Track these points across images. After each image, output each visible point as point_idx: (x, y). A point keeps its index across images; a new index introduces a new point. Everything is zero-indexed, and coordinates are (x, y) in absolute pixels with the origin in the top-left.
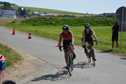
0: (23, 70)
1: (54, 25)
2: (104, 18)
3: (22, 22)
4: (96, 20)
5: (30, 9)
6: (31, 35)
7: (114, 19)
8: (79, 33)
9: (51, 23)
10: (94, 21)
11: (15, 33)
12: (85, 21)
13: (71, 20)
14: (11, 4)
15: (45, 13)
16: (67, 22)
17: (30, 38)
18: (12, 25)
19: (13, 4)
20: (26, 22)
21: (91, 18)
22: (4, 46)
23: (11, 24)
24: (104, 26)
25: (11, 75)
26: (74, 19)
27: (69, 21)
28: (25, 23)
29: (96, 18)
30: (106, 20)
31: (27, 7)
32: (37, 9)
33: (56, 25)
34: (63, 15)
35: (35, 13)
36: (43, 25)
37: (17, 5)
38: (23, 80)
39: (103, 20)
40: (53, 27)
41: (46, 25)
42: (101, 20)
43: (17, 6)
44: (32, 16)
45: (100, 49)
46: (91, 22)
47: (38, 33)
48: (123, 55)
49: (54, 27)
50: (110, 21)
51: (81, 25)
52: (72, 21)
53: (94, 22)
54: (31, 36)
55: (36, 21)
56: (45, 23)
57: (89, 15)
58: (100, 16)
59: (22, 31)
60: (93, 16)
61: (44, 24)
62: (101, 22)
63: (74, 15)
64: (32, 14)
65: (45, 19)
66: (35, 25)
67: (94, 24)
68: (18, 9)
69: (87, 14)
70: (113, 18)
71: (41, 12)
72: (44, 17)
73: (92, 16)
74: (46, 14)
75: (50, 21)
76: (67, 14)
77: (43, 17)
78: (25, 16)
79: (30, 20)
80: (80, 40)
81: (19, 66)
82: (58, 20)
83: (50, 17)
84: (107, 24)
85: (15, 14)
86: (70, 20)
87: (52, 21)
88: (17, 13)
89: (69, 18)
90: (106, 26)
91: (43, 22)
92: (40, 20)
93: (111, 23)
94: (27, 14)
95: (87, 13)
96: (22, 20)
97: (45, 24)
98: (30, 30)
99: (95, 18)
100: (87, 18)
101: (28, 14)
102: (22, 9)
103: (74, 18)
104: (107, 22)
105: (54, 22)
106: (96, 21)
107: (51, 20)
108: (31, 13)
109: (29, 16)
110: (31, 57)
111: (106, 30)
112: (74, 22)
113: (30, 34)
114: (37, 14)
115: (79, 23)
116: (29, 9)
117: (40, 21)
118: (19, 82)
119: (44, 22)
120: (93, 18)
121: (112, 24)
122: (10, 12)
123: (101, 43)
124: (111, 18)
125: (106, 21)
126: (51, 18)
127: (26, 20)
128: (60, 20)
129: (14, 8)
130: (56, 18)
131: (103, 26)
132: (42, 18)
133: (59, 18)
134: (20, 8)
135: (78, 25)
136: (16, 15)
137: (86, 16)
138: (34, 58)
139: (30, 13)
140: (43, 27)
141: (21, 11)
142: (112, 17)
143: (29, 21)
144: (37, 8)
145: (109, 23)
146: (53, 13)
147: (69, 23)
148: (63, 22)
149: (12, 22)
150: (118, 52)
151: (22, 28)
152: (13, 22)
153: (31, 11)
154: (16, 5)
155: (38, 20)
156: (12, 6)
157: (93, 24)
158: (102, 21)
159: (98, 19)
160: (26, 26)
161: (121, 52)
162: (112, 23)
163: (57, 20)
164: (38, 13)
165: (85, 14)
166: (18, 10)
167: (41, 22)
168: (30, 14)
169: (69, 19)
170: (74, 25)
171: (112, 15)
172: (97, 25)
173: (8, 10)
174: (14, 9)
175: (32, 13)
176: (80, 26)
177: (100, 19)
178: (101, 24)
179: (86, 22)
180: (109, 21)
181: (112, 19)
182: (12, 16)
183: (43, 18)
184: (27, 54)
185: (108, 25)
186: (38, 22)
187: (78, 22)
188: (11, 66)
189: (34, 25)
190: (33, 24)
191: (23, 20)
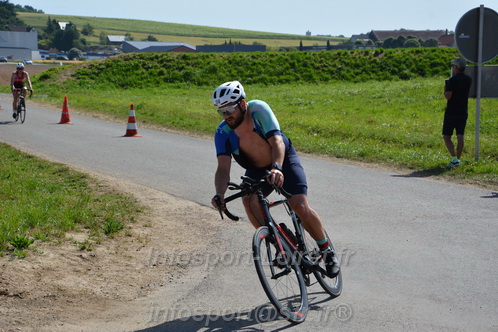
0: (167, 244)
1: (200, 84)
2: (382, 52)
3: (79, 75)
4: (354, 58)
5: (91, 24)
6: (134, 122)
7: (418, 52)
8: (302, 108)
9: (187, 77)
10: (347, 61)
11: (70, 119)
12: (313, 65)
13: (259, 60)
14: (18, 7)
15: (151, 39)
16: (248, 68)
17: (131, 133)
18: (41, 86)
19: (26, 7)
20: (94, 73)
21: (336, 52)
22: (54, 164)
23: (38, 84)
24: (384, 79)
25: (137, 263)
26: (274, 59)
27: (254, 64)
28: (87, 80)
29: (352, 53)
30: (390, 58)
31: (80, 18)
32: (117, 25)
33: (207, 84)
34: (220, 42)
35: (112, 38)
36: (158, 83)
37: (41, 12)
38: (184, 279)
39: (380, 56)
40: (194, 89)
41: (170, 84)
42: (370, 58)
43: (40, 15)
44: (101, 49)
45: (402, 166)
46: (335, 66)
47: (152, 115)
48: (491, 182)
49: (200, 91)
50: (405, 62)
51: (297, 79)
52: (264, 66)
53: (346, 68)
54: (136, 126)
55: (128, 70)
56: (166, 76)
57: (315, 39)
58: (359, 43)
59: (89, 108)
60: (332, 43)
61: (162, 82)
62: (373, 67)
63: (259, 41)
64: (101, 44)
65: (161, 62)
66: (127, 84)
67: (348, 75)
68: (45, 25)
69: (308, 37)
70: (414, 49)
71: (133, 35)
72: (159, 55)
73: (328, 43)
74: (154, 40)
75: (183, 68)
76: (233, 40)
77: (155, 54)
78: (73, 51)
79: (108, 66)
80: (315, 135)
81: (147, 231)
82: (213, 64)
83: (183, 54)
84: (393, 73)
85: (37, 47)
86: (256, 61)
87: (189, 69)
88: (43, 42)
89: (254, 54)
90: (390, 80)
91: (156, 71)
92: (144, 65)
93: (408, 66)
94: (82, 45)
95: (308, 33)
96: (78, 68)
97: (166, 80)
98: (132, 106)
99: (349, 52)
100: (320, 52)
101: (84, 42)
102: (63, 25)
103: (272, 56)
104: (394, 66)
105: (198, 72)
106: (353, 62)
107: (188, 64)
108: (98, 40)
109: (91, 50)
110: (172, 199)
111: (399, 96)
112: (272, 70)
113: (132, 120)
114: (120, 43)
115: (291, 71)
116: (88, 26)
117: (144, 71)
118: (173, 285)
119: (161, 73)
120: (342, 51)
121: (412, 71)
122: (17, 38)
123: (395, 141)
124: (407, 50)
125: (390, 61)
126: (184, 57)
127: (92, 65)
128: (220, 65)
129: (29, 23)
130: (203, 58)
131: (379, 80)
132: (152, 59)
133: (217, 54)
134: (52, 23)
135: (288, 81)
136: (40, 47)
137: (306, 44)
138: (184, 204)
139: (90, 39)
140: (156, 90)
141: (55, 31)
142: (401, 45)
143: (102, 69)
144: (117, 19)
145: (403, 69)
146: (178, 37)
147: (255, 73)
148: (230, 72)
149: (38, 76)
150: (472, 170)
151: (84, 99)
152: (45, 77)
153: (97, 32)
154: (35, 11)
155: (136, 67)
156: (20, 15)
157: (343, 73)
158: (375, 61)
159: (362, 56)
160: (94, 91)
161: (482, 173)
162: (413, 66)
163: (208, 63)
164: (121, 39)
165: (300, 38)
166: (45, 31)
167: (151, 74)
168: (93, 45)
169: (253, 57)
170: (272, 81)
171: (401, 38)
172: (358, 77)
173: (8, 29)
174: (32, 25)
175: (101, 38)
176: (294, 84)
177: (367, 53)
178: (373, 72)
179: (318, 68)
180: (400, 63)
181: (412, 52)
182: (24, 51)
183: (157, 57)
184: (150, 190)
185: (397, 77)
186: (137, 75)
187: (287, 68)
188: (123, 233)
189: (122, 86)
190: (119, 80)
191: (82, 68)
